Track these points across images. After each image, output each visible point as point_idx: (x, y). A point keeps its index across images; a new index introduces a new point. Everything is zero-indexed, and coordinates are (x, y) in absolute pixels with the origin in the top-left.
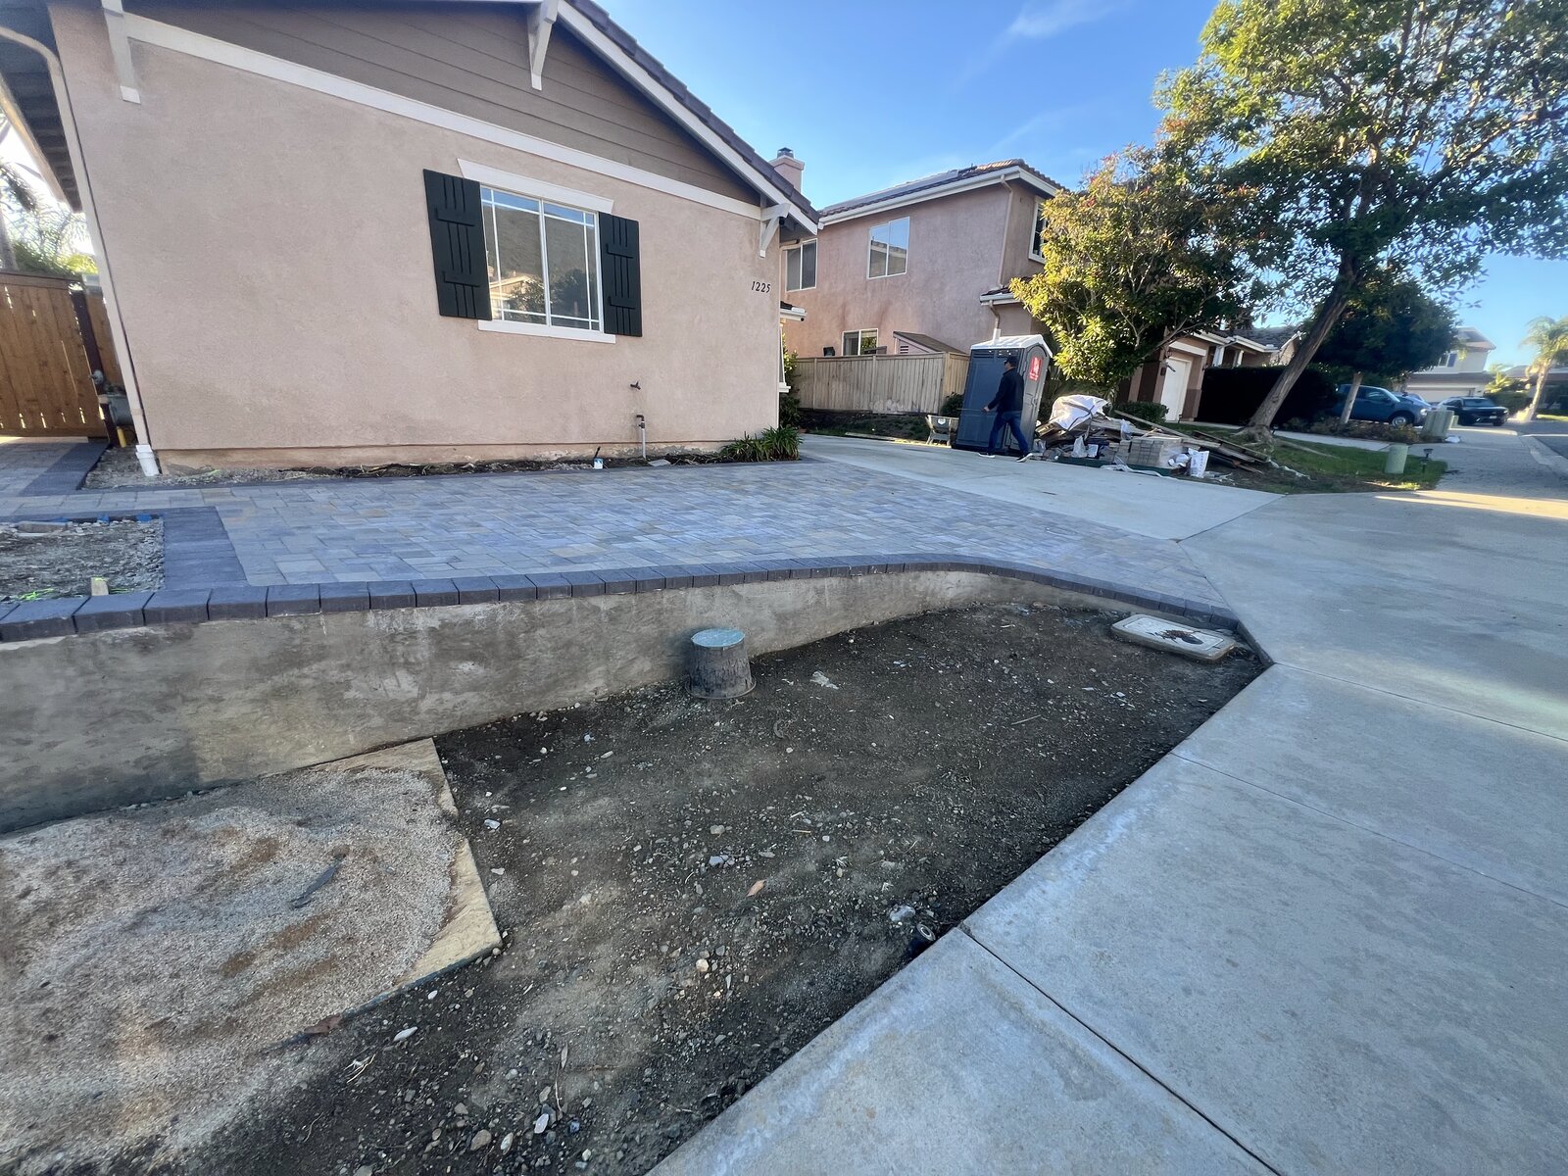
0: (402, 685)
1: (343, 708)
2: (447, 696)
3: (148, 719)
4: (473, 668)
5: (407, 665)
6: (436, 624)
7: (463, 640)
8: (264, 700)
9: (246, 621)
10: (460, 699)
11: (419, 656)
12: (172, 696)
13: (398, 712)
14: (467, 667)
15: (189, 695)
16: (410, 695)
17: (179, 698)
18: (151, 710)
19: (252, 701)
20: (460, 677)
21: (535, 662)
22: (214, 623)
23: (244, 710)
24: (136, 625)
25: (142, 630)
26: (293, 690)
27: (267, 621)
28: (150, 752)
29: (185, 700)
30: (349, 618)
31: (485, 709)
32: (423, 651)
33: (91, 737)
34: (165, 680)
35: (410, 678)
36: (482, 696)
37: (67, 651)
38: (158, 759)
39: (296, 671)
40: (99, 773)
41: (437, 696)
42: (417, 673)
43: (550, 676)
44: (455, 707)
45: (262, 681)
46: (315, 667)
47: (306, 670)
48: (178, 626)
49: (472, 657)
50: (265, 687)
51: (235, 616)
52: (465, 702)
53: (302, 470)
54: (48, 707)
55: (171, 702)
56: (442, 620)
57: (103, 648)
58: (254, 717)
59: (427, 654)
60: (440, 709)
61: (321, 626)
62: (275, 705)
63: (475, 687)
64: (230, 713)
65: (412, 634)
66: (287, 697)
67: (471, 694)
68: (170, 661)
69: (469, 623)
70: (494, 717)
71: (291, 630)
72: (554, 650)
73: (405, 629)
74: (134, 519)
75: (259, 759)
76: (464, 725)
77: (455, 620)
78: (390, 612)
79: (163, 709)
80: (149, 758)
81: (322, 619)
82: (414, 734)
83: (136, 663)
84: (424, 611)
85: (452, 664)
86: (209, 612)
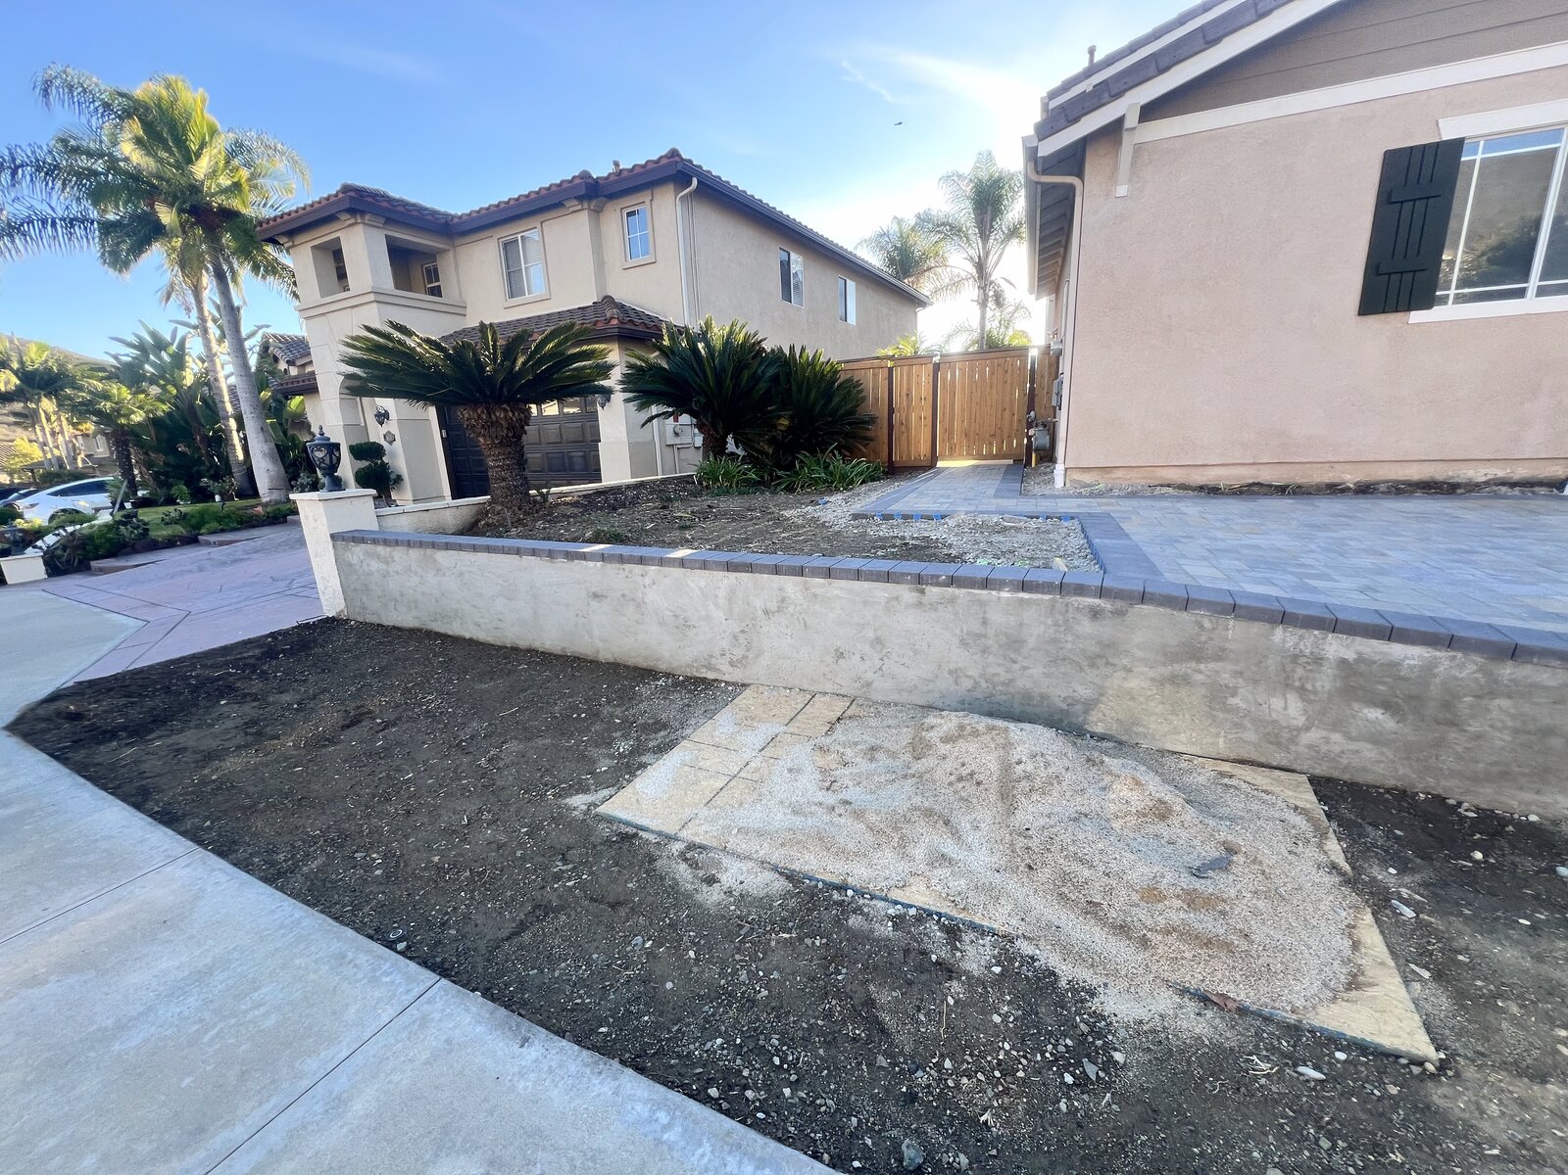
0: (1290, 709)
1: (1223, 712)
2: (1336, 737)
3: (1081, 669)
4: (1381, 717)
5: (1302, 691)
6: (1350, 655)
7: (1380, 683)
8: (1160, 682)
9: (1169, 611)
10: (1355, 746)
11: (1318, 685)
12: (1100, 656)
13: (1276, 734)
14: (1374, 714)
15: (1111, 660)
16: (1295, 722)
17: (1104, 660)
18: (1084, 663)
19: (1152, 680)
20: (1360, 722)
21: (1478, 737)
22: (1144, 607)
23: (1143, 684)
24: (1095, 597)
25: (1097, 601)
26: (1185, 680)
27: (1184, 615)
28: (1075, 694)
29: (1107, 663)
30: (1257, 628)
31: (1380, 769)
32: (1325, 681)
33: (1045, 671)
34: (1099, 643)
35: (1300, 704)
36: (1382, 753)
37: (1053, 605)
38: (1078, 701)
39: (1193, 665)
40: (1044, 697)
41: (1324, 733)
42: (1310, 702)
43: (1496, 763)
44: (1343, 752)
45: (1164, 664)
46: (1211, 665)
47: (1202, 666)
48: (1119, 604)
49: (1386, 706)
50: (1167, 670)
51: (1162, 604)
52: (1357, 752)
53: (1169, 486)
54: (1032, 642)
55: (1099, 662)
56: (1359, 654)
57: (1071, 610)
58: (1149, 693)
59: (1328, 686)
60: (1324, 748)
61: (1228, 629)
62: (1168, 688)
63: (1376, 739)
64: (1134, 683)
65: (1318, 660)
66: (1178, 685)
67: (1369, 746)
68: (1106, 629)
69: (1394, 665)
70: (1391, 783)
71: (1202, 627)
72: (1516, 731)
73: (1312, 653)
74: (1060, 519)
75: (1141, 729)
76: (1346, 777)
77: (1377, 658)
78: (1301, 632)
79: (1092, 665)
80: (1072, 698)
81: (1231, 622)
82: (1284, 763)
83: (1086, 626)
84: (1342, 638)
85: (1356, 706)
86: (1143, 598)
